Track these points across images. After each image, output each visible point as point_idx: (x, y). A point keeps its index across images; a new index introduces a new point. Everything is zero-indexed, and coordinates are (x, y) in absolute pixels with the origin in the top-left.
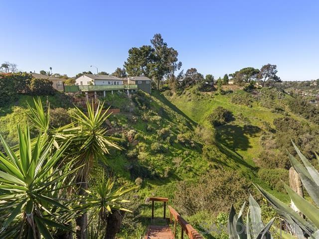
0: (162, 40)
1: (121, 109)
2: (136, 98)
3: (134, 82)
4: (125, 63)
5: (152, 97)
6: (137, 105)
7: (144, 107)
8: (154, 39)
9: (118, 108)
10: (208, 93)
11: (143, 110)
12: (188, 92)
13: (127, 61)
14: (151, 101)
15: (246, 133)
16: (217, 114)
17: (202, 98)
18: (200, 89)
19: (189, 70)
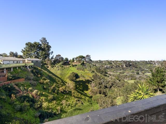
0: (46, 40)
1: (25, 79)
2: (34, 71)
3: (31, 62)
4: (22, 50)
5: (42, 70)
6: (35, 75)
7: (39, 76)
8: (42, 39)
9: (23, 78)
10: (67, 66)
11: (39, 77)
12: (57, 66)
13: (24, 49)
14: (42, 72)
15: (87, 83)
16: (72, 76)
17: (64, 68)
18: (63, 64)
19: (57, 55)
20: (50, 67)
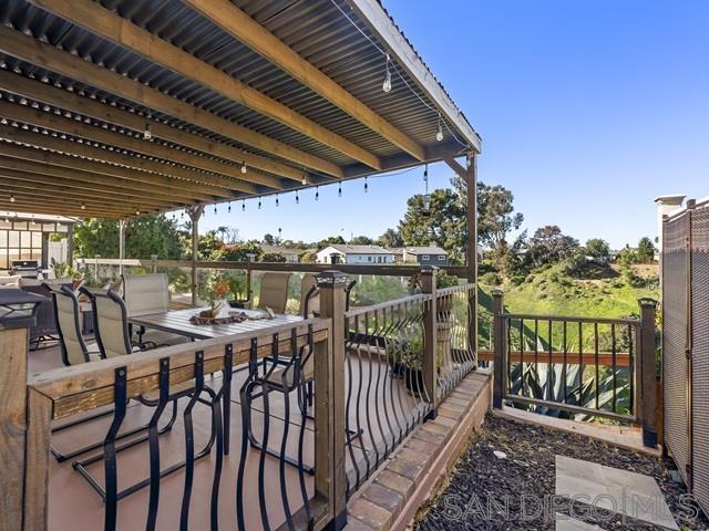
3: (415, 258)
4: (401, 222)
10: (594, 281)
13: (404, 219)
17: (577, 292)
19: (540, 231)
20: (506, 281)
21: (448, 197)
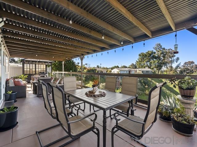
0: (161, 46)
2: (142, 81)
3: (141, 72)
5: (153, 81)
6: (142, 85)
7: (147, 86)
8: (156, 46)
11: (146, 88)
13: (137, 60)
14: (152, 83)
19: (186, 63)
21: (152, 53)
